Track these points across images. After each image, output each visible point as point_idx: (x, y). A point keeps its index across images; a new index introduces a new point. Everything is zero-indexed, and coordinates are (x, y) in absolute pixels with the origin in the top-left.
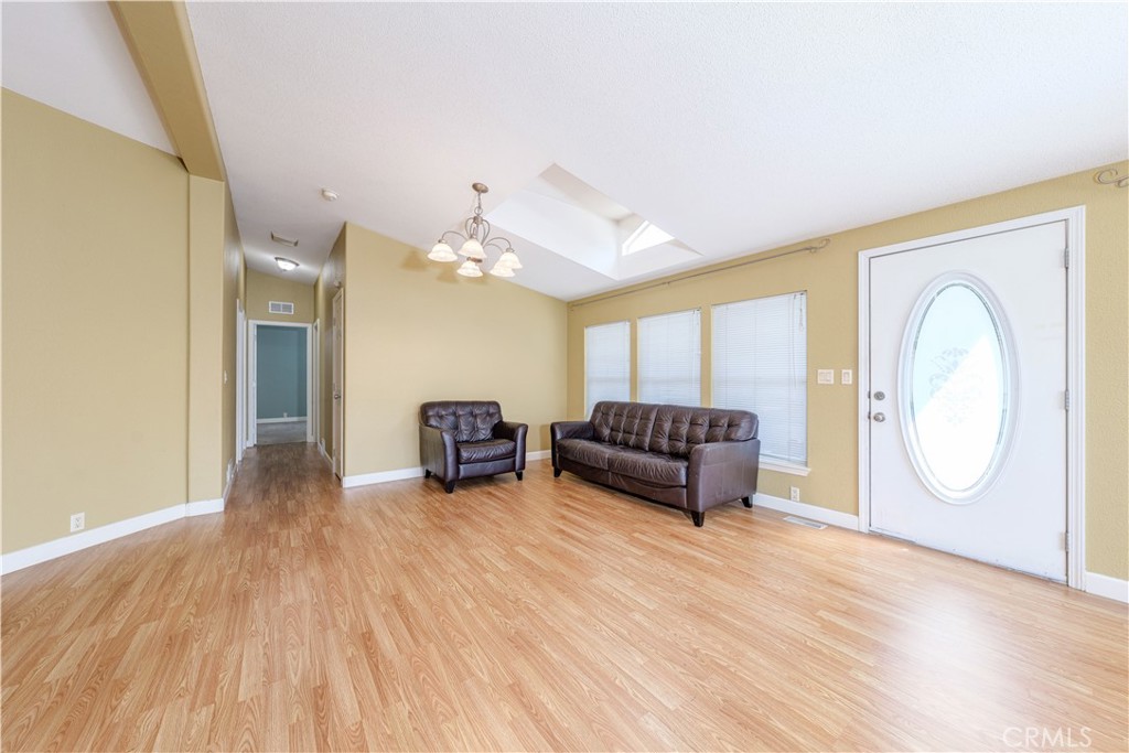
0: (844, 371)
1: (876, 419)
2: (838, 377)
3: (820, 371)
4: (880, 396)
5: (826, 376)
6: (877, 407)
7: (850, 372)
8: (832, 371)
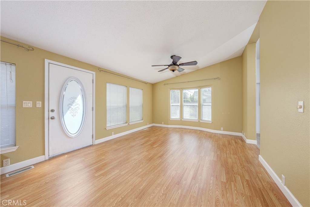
0: (37, 102)
1: (52, 118)
2: (34, 104)
3: (24, 102)
4: (52, 111)
5: (28, 104)
6: (52, 115)
7: (41, 102)
8: (31, 102)
